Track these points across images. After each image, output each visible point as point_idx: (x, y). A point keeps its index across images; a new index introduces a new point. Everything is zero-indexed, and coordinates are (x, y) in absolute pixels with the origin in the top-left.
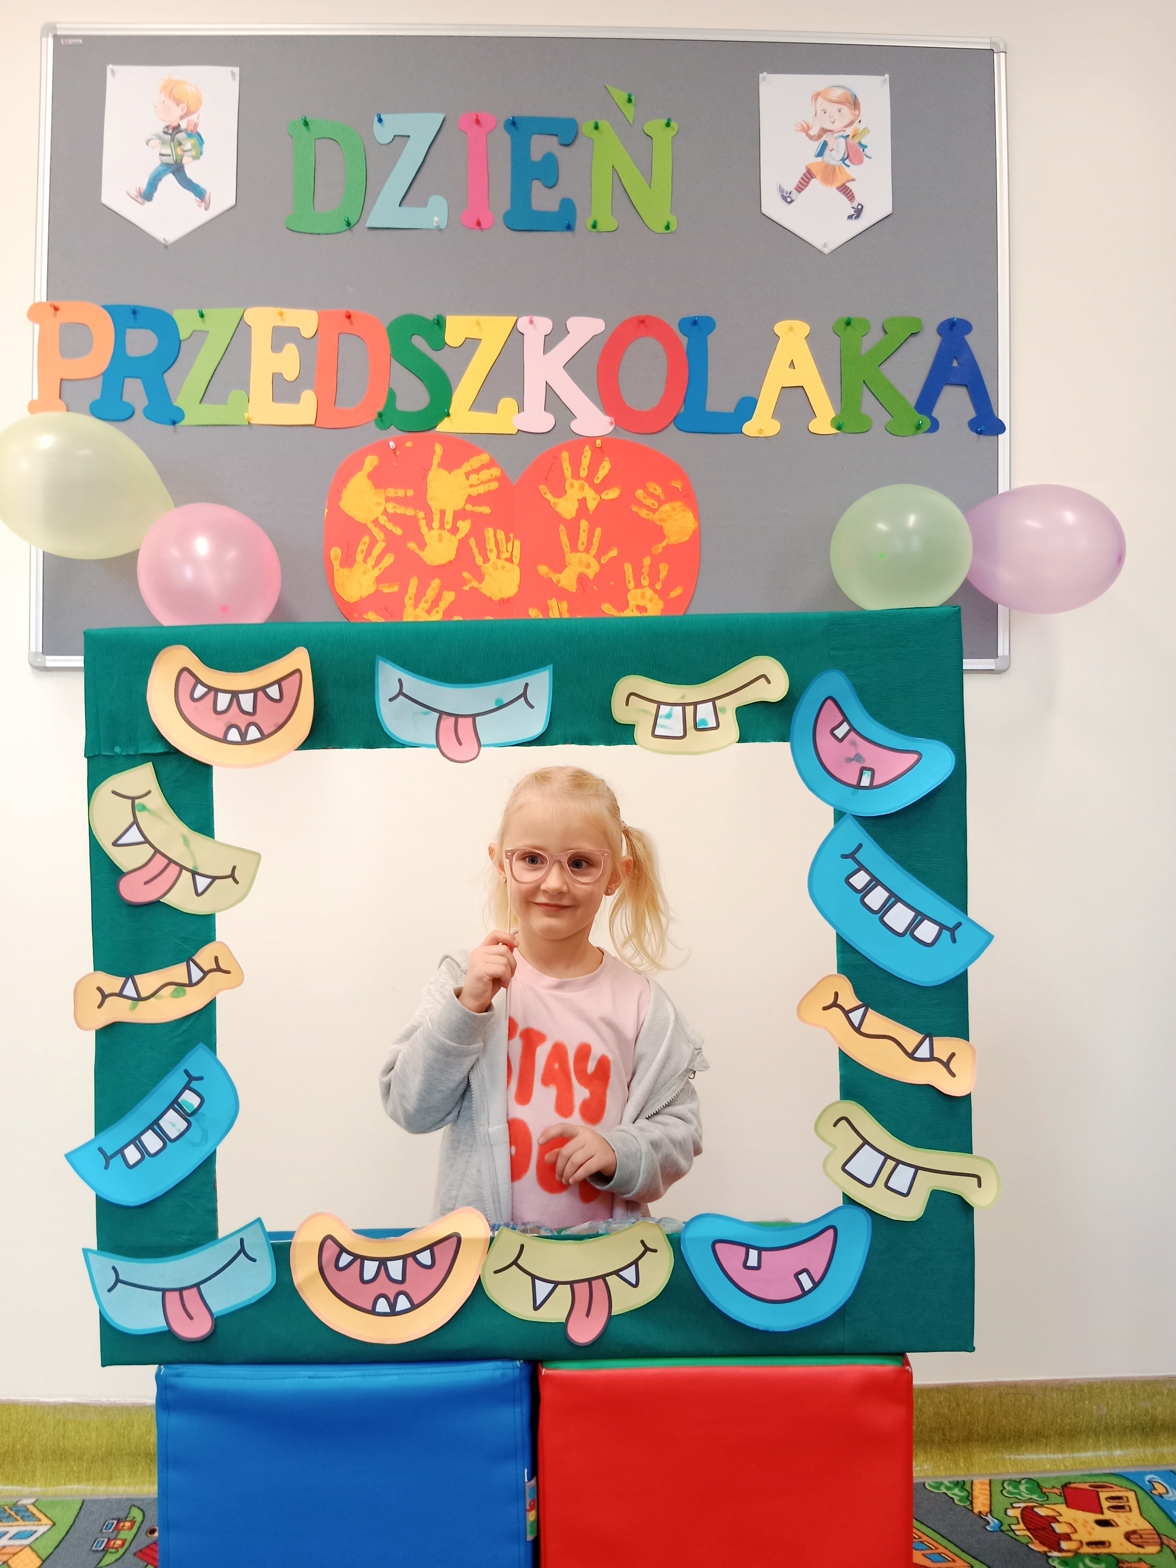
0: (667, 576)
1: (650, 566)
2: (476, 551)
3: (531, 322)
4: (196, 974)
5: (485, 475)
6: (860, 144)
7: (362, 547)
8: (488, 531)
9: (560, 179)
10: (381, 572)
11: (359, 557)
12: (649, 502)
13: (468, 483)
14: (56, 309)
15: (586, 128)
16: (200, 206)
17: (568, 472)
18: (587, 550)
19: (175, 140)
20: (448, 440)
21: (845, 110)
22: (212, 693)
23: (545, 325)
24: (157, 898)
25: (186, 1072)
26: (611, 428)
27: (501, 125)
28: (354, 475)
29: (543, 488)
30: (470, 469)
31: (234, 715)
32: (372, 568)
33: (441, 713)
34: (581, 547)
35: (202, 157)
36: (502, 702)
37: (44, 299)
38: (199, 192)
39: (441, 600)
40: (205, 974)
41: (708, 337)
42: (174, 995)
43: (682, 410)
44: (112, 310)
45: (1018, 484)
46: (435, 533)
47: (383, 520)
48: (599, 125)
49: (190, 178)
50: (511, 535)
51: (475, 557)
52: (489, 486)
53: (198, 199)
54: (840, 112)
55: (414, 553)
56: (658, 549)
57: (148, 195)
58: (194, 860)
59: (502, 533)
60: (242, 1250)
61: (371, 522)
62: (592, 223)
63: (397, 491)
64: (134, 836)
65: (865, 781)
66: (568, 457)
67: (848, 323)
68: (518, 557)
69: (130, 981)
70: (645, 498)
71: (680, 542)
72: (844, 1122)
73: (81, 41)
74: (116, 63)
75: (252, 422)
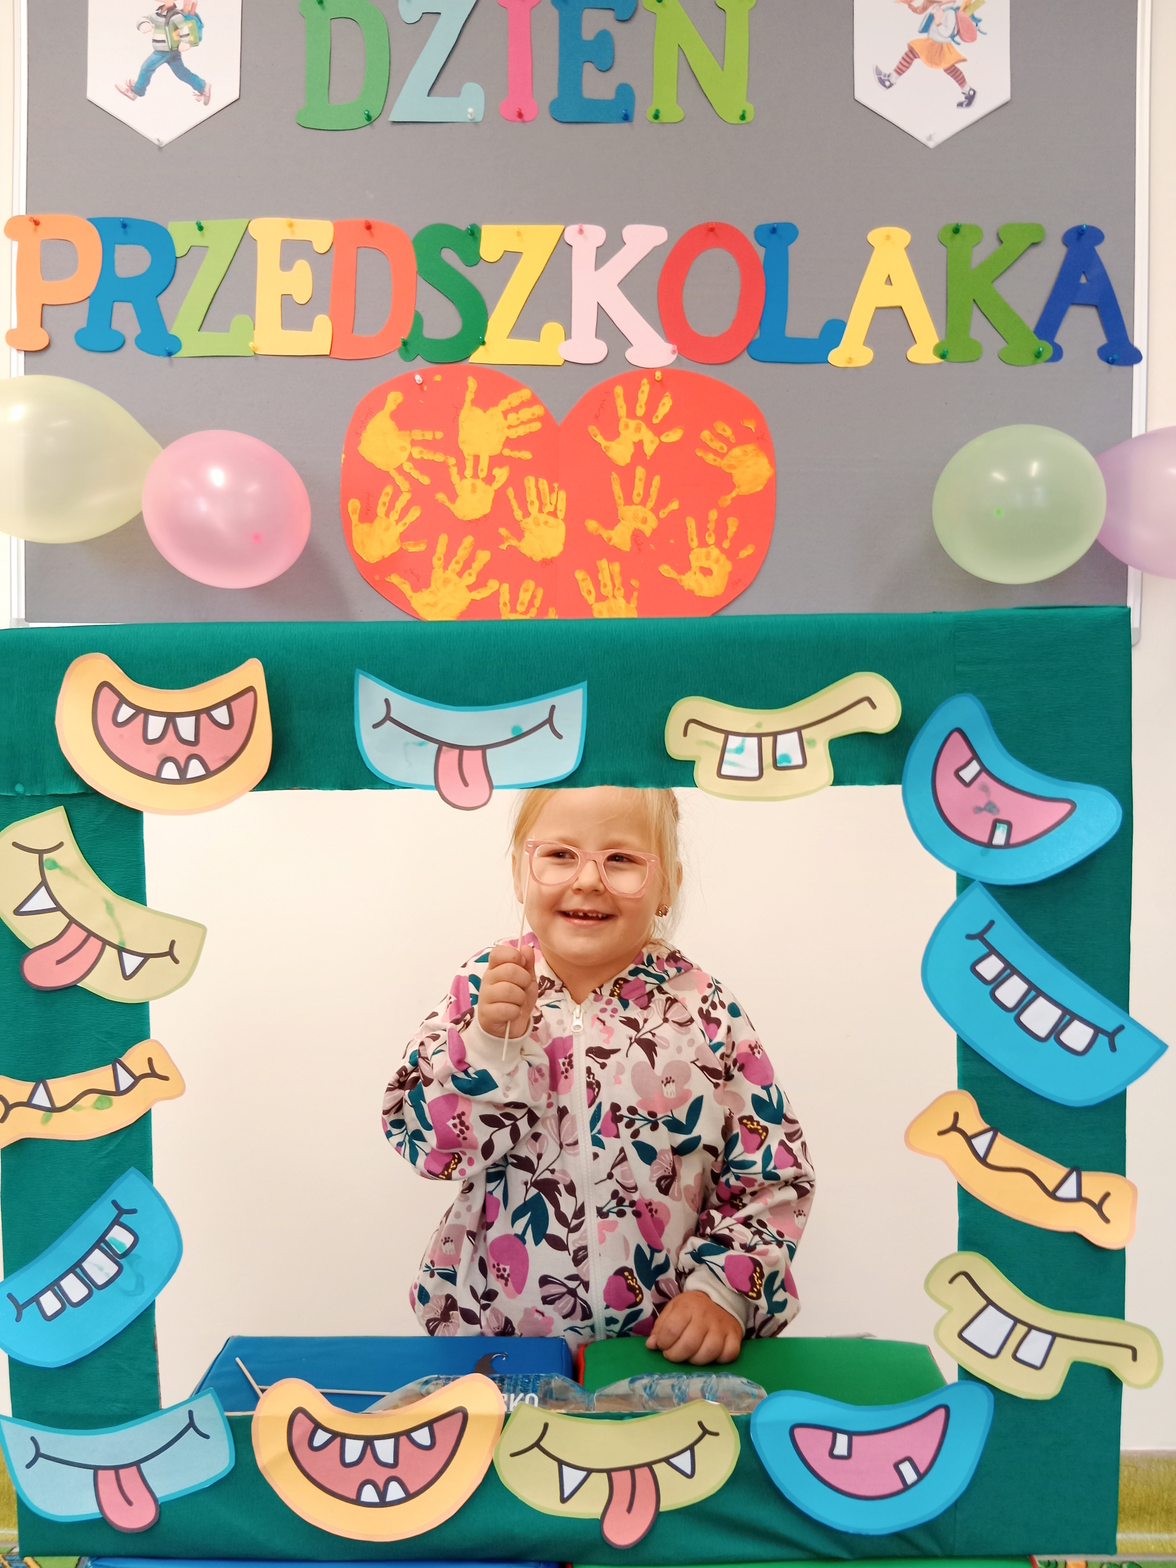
0: (736, 533)
1: (717, 521)
2: (514, 503)
3: (581, 231)
4: (125, 1080)
5: (526, 413)
7: (385, 499)
8: (529, 480)
9: (617, 61)
10: (404, 528)
11: (381, 510)
12: (717, 445)
13: (506, 423)
14: (37, 223)
17: (622, 410)
18: (643, 503)
20: (485, 373)
22: (142, 716)
23: (597, 234)
24: (73, 982)
25: (115, 1203)
26: (674, 357)
28: (375, 415)
29: (593, 430)
30: (508, 407)
31: (170, 745)
32: (394, 523)
33: (441, 744)
34: (636, 499)
35: (201, 43)
36: (521, 730)
37: (23, 212)
39: (474, 561)
40: (137, 1079)
41: (789, 247)
42: (97, 1106)
43: (757, 336)
44: (97, 223)
45: (1157, 425)
47: (408, 467)
49: (188, 68)
50: (556, 485)
51: (513, 511)
52: (530, 428)
53: (196, 92)
55: (442, 505)
56: (727, 500)
58: (121, 933)
59: (545, 482)
60: (191, 1424)
61: (394, 469)
62: (653, 112)
63: (424, 433)
64: (42, 900)
65: (1000, 838)
66: (622, 393)
67: (956, 231)
68: (564, 510)
69: (41, 1087)
70: (711, 440)
71: (751, 492)
72: (962, 1278)
75: (258, 352)
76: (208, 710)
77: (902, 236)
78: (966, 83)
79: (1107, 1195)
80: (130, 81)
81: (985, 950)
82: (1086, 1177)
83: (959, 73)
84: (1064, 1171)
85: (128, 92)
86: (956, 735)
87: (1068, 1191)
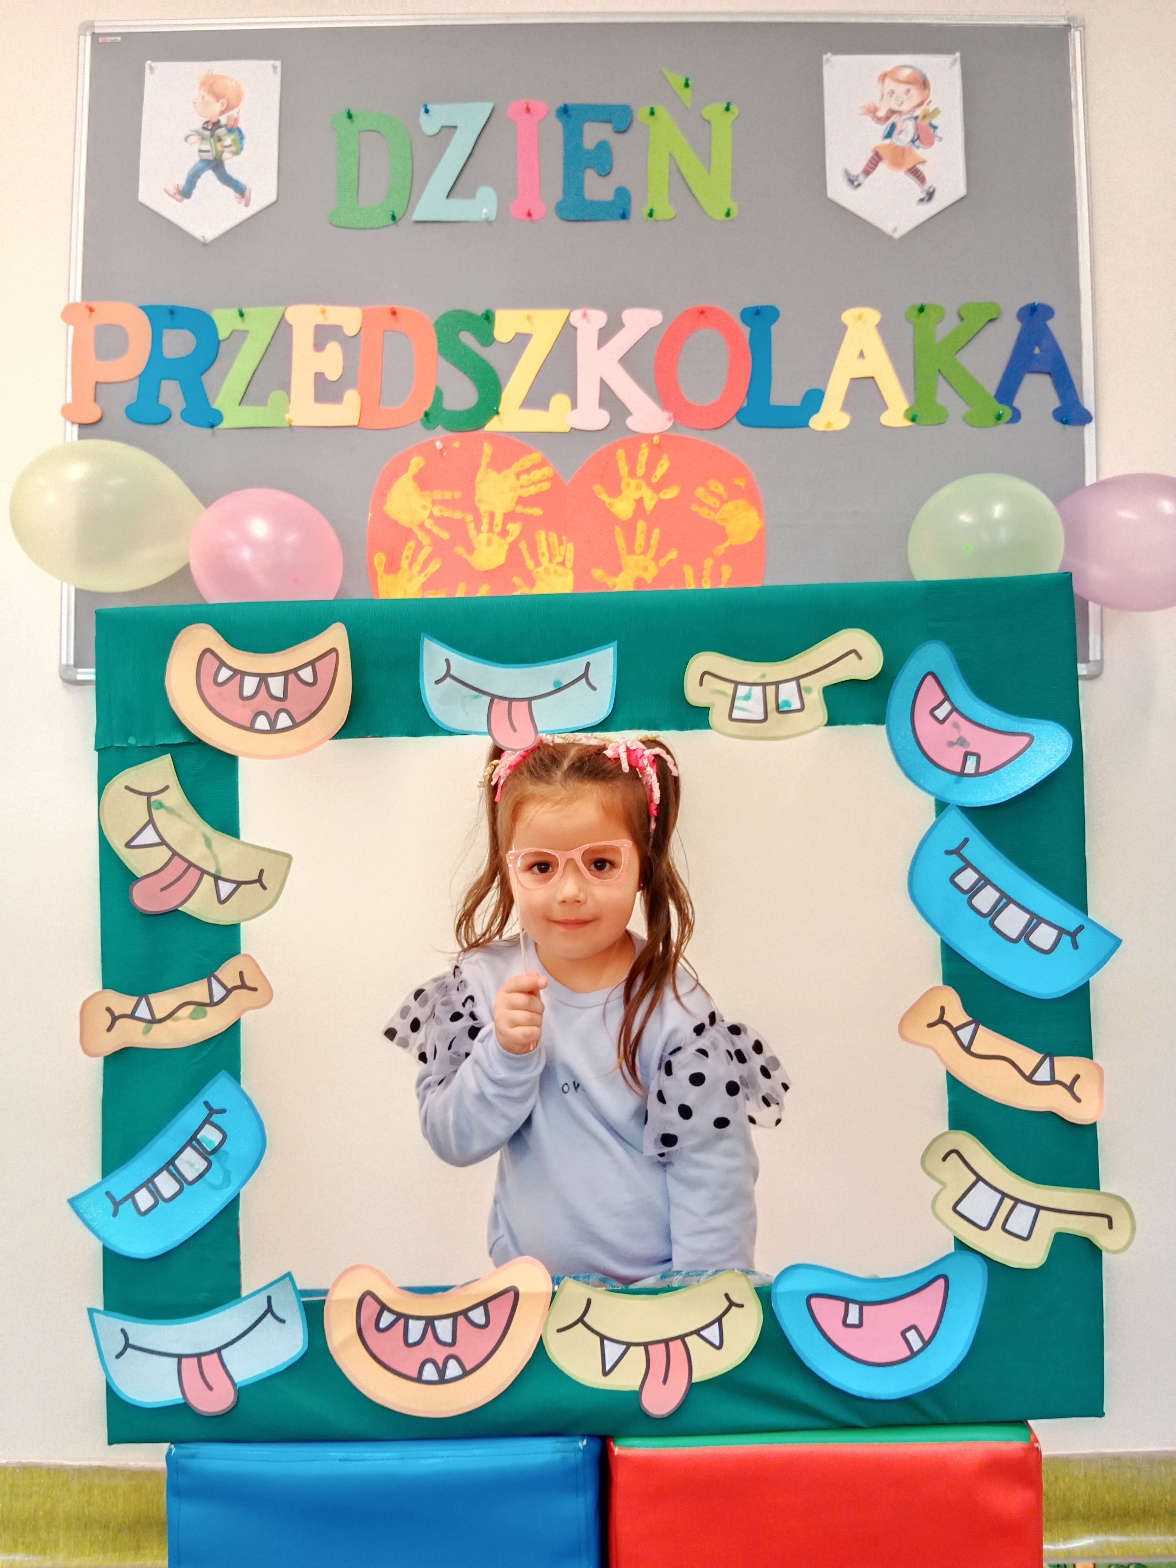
1: (712, 568)
2: (526, 555)
3: (585, 315)
4: (218, 993)
5: (537, 475)
7: (407, 552)
8: (540, 534)
9: (614, 167)
10: (426, 577)
11: (404, 563)
13: (519, 484)
14: (91, 310)
15: (641, 114)
16: (240, 203)
17: (624, 470)
18: (645, 552)
19: (215, 136)
20: (497, 438)
22: (239, 676)
23: (599, 318)
24: (175, 907)
25: (206, 1104)
26: (670, 424)
27: (553, 113)
28: (399, 477)
29: (598, 488)
30: (520, 469)
31: (262, 701)
32: (417, 574)
33: (493, 697)
34: (638, 550)
36: (561, 683)
37: (79, 300)
38: (240, 189)
40: (229, 991)
41: (771, 327)
42: (193, 1017)
43: (745, 405)
44: (148, 310)
45: (1106, 475)
46: (483, 537)
47: (429, 524)
48: (655, 111)
50: (564, 538)
51: (525, 562)
52: (541, 487)
53: (238, 195)
55: (461, 558)
56: (721, 550)
57: (186, 192)
58: (217, 863)
59: (555, 535)
60: (269, 1310)
61: (417, 525)
62: (648, 211)
63: (444, 493)
64: (149, 837)
65: (970, 768)
66: (624, 455)
67: (921, 310)
68: (572, 561)
69: (144, 1001)
70: (706, 497)
71: (743, 543)
72: (954, 1155)
73: (119, 39)
74: (155, 59)
75: (293, 424)
76: (295, 671)
77: (873, 316)
79: (1077, 1077)
81: (962, 864)
82: (1058, 1061)
83: (919, 173)
84: (1038, 1057)
86: (930, 679)
87: (1043, 1074)
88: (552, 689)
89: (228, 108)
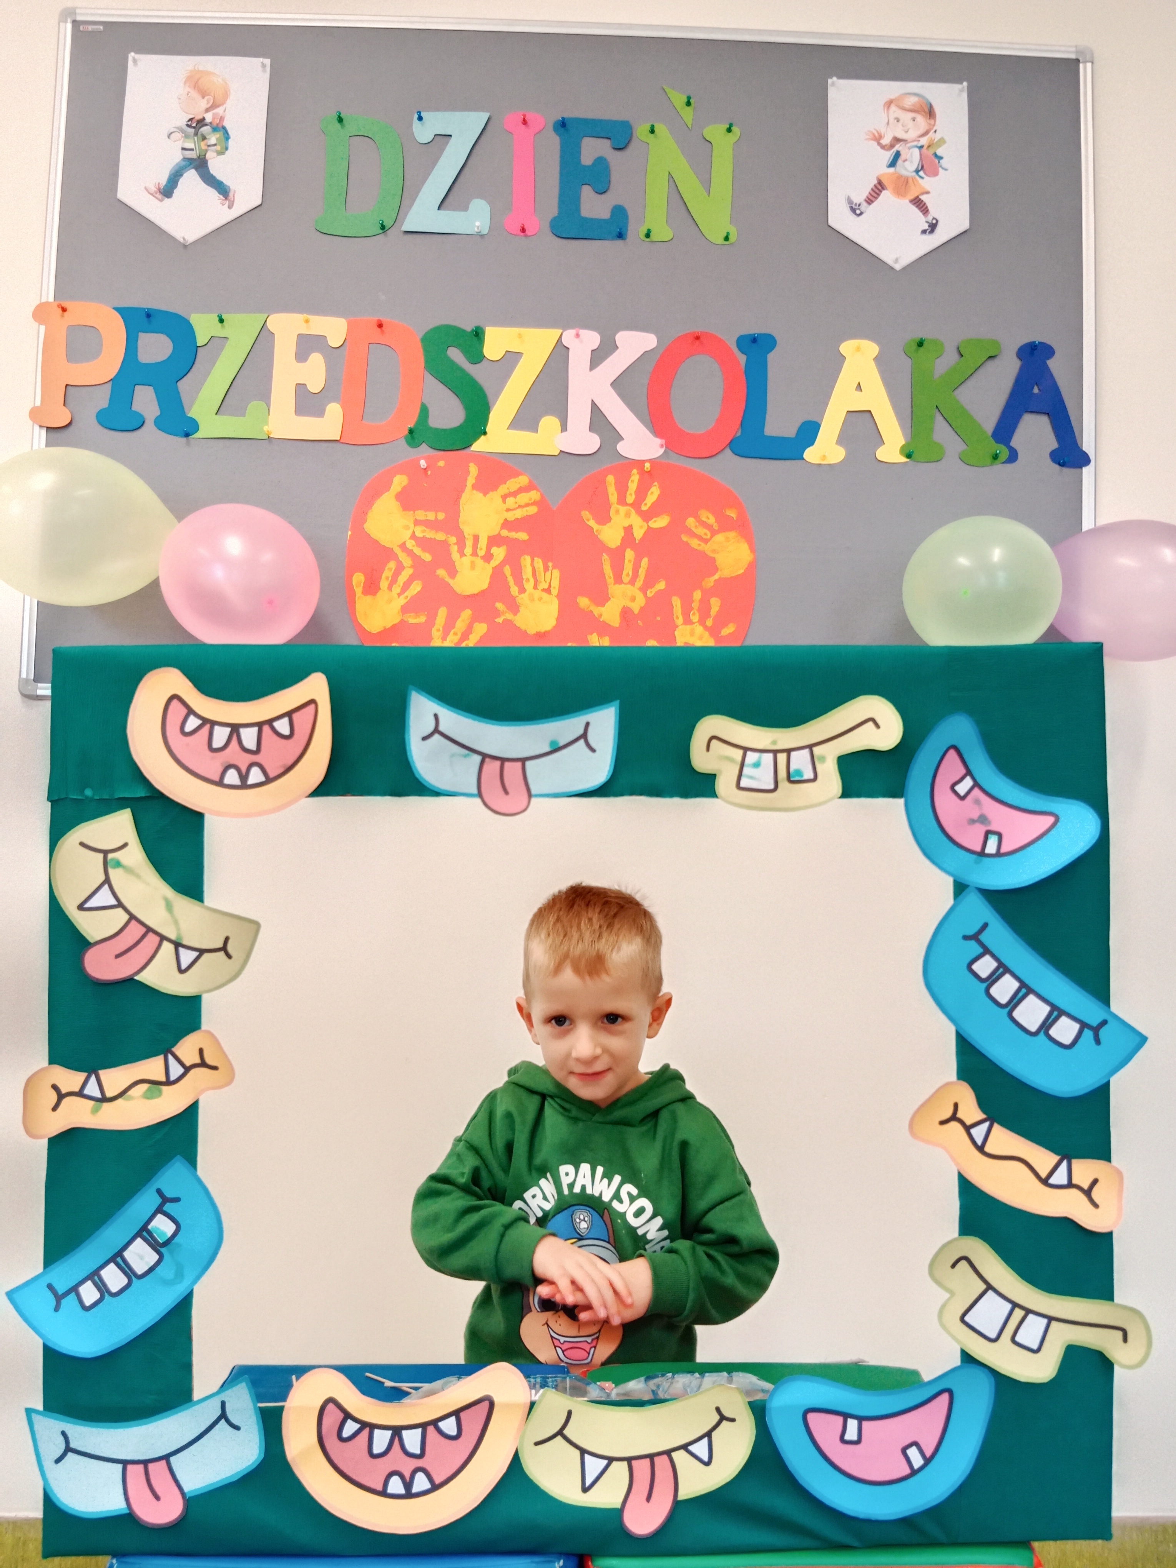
0: (719, 612)
1: (701, 601)
2: (511, 580)
3: (578, 335)
4: (176, 1070)
5: (523, 498)
6: (936, 155)
7: (387, 573)
8: (525, 559)
9: (612, 184)
10: (406, 601)
11: (384, 584)
12: (701, 531)
13: (505, 507)
14: (64, 310)
15: (641, 131)
17: (613, 497)
18: (632, 582)
19: (199, 133)
20: (483, 459)
21: (920, 119)
22: (208, 726)
23: (592, 339)
24: (130, 975)
25: (159, 1192)
26: (662, 451)
27: (550, 126)
28: (381, 495)
29: (586, 514)
30: (507, 492)
31: (233, 753)
32: (397, 596)
33: (485, 756)
34: (626, 579)
36: (557, 744)
37: (51, 299)
38: (223, 190)
39: (471, 633)
40: (187, 1069)
41: (768, 355)
42: (147, 1096)
43: (739, 434)
44: (124, 312)
45: (1104, 520)
47: (410, 544)
48: (655, 129)
49: (214, 174)
50: (550, 564)
51: (510, 587)
52: (527, 511)
53: (221, 197)
54: (914, 120)
55: (443, 580)
56: (710, 582)
57: (167, 191)
58: (178, 929)
59: (540, 561)
60: (223, 1416)
61: (398, 546)
62: (646, 231)
63: (426, 513)
64: (104, 898)
65: (991, 848)
66: (614, 481)
67: (920, 344)
68: (557, 587)
69: (93, 1078)
70: (696, 527)
71: (733, 575)
72: (963, 1263)
73: (101, 28)
74: (139, 51)
75: (272, 436)
76: (270, 722)
78: (929, 213)
79: (1095, 1181)
80: (159, 183)
81: (980, 950)
82: (1077, 1164)
83: (923, 203)
84: (1055, 1158)
85: (156, 193)
86: (952, 752)
87: (1060, 1178)
88: (547, 749)
89: (214, 106)
